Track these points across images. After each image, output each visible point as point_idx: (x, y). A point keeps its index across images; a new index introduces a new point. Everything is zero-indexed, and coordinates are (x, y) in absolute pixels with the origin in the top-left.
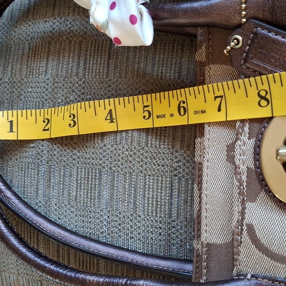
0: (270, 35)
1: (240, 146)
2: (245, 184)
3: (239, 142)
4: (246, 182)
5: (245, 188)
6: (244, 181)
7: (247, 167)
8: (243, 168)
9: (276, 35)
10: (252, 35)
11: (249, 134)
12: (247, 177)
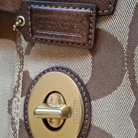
0: (41, 8)
1: (16, 102)
2: (18, 132)
3: (15, 99)
4: (19, 131)
5: (18, 135)
6: (17, 130)
7: (20, 119)
8: (17, 119)
9: (46, 6)
10: (29, 12)
11: (21, 92)
12: (19, 127)
